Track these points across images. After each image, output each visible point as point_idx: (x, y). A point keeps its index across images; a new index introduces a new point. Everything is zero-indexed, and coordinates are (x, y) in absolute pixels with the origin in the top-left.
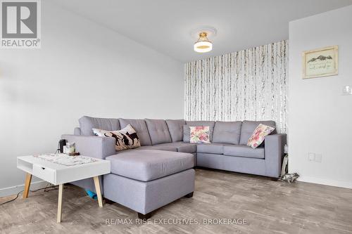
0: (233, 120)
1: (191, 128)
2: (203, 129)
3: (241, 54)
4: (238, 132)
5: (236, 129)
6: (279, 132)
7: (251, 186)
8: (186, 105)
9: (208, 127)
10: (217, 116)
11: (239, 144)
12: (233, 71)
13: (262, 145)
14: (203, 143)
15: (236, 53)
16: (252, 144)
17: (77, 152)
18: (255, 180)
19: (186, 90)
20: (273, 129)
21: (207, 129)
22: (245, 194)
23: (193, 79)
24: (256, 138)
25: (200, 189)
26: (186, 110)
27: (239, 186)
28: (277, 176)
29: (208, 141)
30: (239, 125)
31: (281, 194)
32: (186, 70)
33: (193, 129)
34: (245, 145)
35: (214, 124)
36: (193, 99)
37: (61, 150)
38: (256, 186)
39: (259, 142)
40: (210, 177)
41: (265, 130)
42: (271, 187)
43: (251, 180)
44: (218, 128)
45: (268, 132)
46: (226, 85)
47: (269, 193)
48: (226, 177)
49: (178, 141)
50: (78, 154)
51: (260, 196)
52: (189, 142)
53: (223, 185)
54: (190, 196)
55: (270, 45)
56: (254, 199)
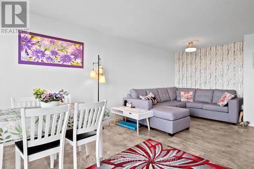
0: (208, 88)
1: (181, 92)
2: (189, 93)
3: (213, 48)
4: (211, 96)
5: (210, 94)
6: (238, 97)
7: (220, 127)
8: (177, 77)
9: (192, 92)
10: (197, 85)
11: (212, 103)
12: (208, 59)
13: (227, 105)
14: (189, 102)
15: (210, 48)
16: (221, 104)
17: (133, 106)
18: (222, 124)
19: (177, 69)
20: (233, 96)
21: (191, 93)
22: (217, 130)
23: (181, 62)
24: (223, 101)
25: (192, 126)
26: (176, 81)
27: (213, 126)
28: (236, 123)
29: (192, 101)
30: (212, 91)
31: (237, 131)
32: (177, 57)
33: (182, 93)
34: (216, 104)
35: (195, 91)
36: (181, 75)
37: (125, 105)
38: (223, 127)
39: (225, 103)
40: (196, 121)
41: (229, 96)
42: (232, 128)
43: (220, 124)
44: (198, 93)
45: (231, 98)
46: (203, 67)
47: (230, 131)
48: (205, 121)
49: (174, 100)
50: (134, 107)
51: (225, 132)
52: (180, 101)
53: (203, 125)
54: (188, 129)
55: (233, 44)
56: (221, 132)
